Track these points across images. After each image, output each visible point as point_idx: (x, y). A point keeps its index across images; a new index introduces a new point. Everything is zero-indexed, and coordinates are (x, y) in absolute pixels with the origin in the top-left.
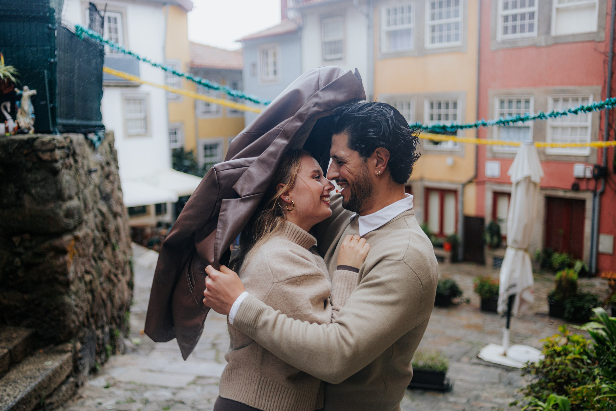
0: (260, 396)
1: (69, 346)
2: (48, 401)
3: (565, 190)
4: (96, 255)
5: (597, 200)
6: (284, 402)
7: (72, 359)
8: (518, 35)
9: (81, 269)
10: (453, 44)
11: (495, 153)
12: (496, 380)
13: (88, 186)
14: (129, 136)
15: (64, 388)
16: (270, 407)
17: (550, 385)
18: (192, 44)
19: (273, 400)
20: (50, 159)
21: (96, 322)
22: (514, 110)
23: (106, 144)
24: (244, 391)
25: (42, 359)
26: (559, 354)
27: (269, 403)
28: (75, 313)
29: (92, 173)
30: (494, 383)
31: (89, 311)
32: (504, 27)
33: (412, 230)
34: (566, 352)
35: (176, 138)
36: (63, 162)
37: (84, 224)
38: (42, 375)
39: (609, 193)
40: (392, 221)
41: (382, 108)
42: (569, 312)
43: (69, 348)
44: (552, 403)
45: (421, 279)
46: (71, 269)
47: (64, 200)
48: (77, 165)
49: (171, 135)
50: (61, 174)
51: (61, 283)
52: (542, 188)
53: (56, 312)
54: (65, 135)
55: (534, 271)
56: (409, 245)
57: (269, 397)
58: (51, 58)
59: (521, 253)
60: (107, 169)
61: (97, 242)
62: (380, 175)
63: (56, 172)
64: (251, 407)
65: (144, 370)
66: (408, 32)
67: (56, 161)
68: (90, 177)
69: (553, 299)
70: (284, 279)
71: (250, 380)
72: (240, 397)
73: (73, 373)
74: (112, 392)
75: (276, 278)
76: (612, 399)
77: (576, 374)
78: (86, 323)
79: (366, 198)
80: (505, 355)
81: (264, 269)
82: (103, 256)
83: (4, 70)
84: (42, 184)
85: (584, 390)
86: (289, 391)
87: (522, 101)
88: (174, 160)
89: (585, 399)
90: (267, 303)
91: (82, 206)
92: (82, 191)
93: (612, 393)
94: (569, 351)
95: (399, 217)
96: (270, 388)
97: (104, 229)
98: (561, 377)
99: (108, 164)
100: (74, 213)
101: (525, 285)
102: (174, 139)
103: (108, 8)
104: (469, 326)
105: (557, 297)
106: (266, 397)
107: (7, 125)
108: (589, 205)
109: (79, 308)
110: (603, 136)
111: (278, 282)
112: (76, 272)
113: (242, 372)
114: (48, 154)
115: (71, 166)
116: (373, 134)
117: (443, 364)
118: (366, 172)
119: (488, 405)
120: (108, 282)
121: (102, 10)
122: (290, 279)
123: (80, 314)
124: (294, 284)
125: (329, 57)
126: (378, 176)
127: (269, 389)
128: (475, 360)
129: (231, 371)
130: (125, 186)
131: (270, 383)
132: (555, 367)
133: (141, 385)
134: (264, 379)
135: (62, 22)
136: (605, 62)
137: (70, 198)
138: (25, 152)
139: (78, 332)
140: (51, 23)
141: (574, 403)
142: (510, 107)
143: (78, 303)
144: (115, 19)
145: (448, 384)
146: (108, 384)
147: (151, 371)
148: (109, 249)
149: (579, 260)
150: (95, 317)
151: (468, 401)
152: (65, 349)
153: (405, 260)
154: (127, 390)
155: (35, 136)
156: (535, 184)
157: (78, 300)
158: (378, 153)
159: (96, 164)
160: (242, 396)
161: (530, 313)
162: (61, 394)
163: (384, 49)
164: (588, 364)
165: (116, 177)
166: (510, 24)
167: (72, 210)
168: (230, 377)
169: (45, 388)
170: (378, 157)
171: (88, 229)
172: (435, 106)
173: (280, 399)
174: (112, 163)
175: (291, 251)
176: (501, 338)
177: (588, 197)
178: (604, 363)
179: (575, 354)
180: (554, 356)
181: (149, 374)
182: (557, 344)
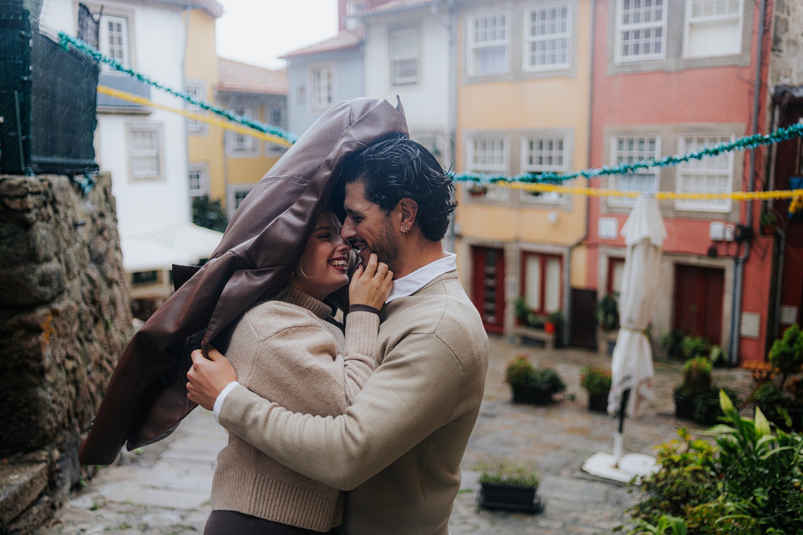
0: (256, 499)
1: (44, 455)
2: (13, 527)
3: (700, 256)
4: (82, 335)
5: (739, 269)
7: (46, 471)
8: (642, 57)
9: (61, 353)
10: (559, 66)
11: (612, 208)
12: (601, 499)
13: (73, 244)
14: (135, 179)
15: (35, 510)
16: (269, 512)
17: (663, 503)
18: (221, 60)
19: (273, 505)
20: (20, 208)
21: (81, 424)
22: (636, 153)
23: (99, 189)
25: (6, 471)
26: (677, 465)
27: (268, 508)
28: (52, 411)
29: (79, 227)
30: (598, 503)
31: (71, 408)
32: (624, 46)
33: (450, 296)
34: (685, 462)
35: (198, 182)
36: (38, 212)
37: (66, 293)
38: (5, 492)
39: (755, 260)
40: (427, 286)
41: (405, 148)
42: (700, 412)
43: (43, 458)
44: (665, 527)
45: (458, 357)
46: (47, 352)
47: (38, 262)
48: (57, 217)
49: (192, 179)
50: (35, 227)
51: (32, 371)
52: (666, 253)
53: (26, 410)
54: (42, 177)
56: (444, 314)
57: (268, 500)
58: (25, 75)
59: (638, 336)
60: (100, 222)
61: (84, 317)
62: (407, 232)
63: (28, 225)
65: (144, 487)
66: (501, 50)
67: (29, 211)
68: (76, 232)
69: (681, 395)
73: (48, 490)
74: (100, 516)
76: (739, 521)
77: (695, 489)
78: (67, 425)
79: (392, 261)
80: (617, 466)
82: (93, 336)
84: (9, 240)
85: (704, 510)
87: (645, 141)
88: (194, 212)
89: (706, 521)
91: (64, 270)
92: (65, 251)
93: (738, 513)
94: (689, 460)
95: (436, 282)
96: (269, 488)
97: (94, 302)
98: (677, 494)
99: (102, 215)
100: (52, 279)
101: (642, 377)
102: (196, 185)
103: (105, 11)
104: (572, 430)
105: (685, 393)
106: (264, 500)
108: (729, 276)
109: (57, 405)
110: (747, 187)
112: (54, 357)
113: (232, 473)
114: (18, 201)
115: (49, 218)
116: (395, 181)
117: (533, 478)
118: (390, 230)
119: (590, 531)
120: (99, 370)
121: (97, 14)
123: (59, 412)
125: (399, 80)
126: (404, 234)
127: (267, 490)
128: (578, 474)
130: (125, 245)
131: (268, 482)
132: (671, 481)
133: (140, 506)
135: (40, 28)
136: (750, 94)
137: (48, 259)
139: (55, 436)
140: (24, 29)
141: (692, 526)
142: (631, 149)
143: (56, 398)
144: (119, 26)
145: (539, 504)
146: (96, 504)
147: (154, 487)
148: (101, 327)
149: (716, 345)
150: (80, 416)
151: (564, 525)
152: (38, 458)
153: (437, 333)
154: (120, 513)
156: (656, 248)
157: (56, 393)
158: (403, 204)
159: (86, 215)
161: (652, 413)
162: (31, 518)
163: (471, 72)
164: (712, 477)
165: (113, 233)
166: (632, 42)
167: (50, 276)
169: (10, 510)
170: (404, 209)
171: (72, 300)
172: (535, 146)
173: (282, 503)
174: (108, 214)
176: (612, 445)
177: (728, 265)
178: (732, 476)
179: (696, 464)
180: (671, 467)
181: (150, 491)
182: (675, 451)
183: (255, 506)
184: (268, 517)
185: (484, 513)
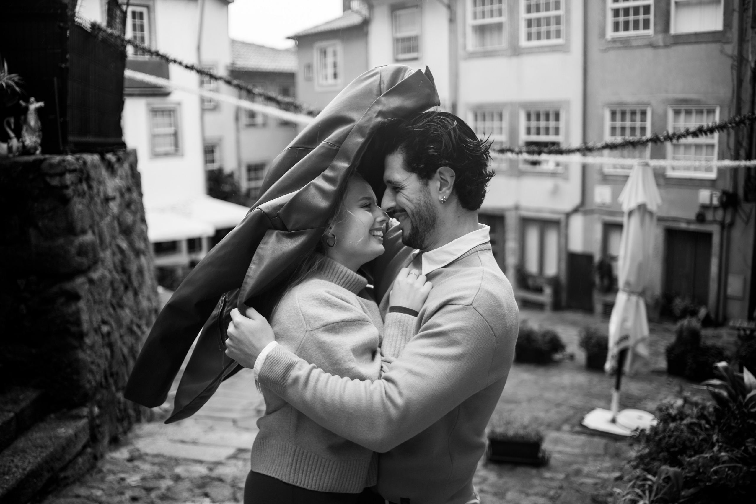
1: (85, 411)
2: (62, 475)
3: (689, 222)
4: (114, 301)
5: (725, 233)
6: (325, 477)
7: (88, 426)
8: (632, 33)
9: (97, 318)
10: (554, 41)
11: (607, 175)
12: (601, 451)
13: (105, 217)
14: (156, 155)
15: (80, 460)
16: (308, 482)
17: (661, 455)
18: (234, 42)
19: (311, 475)
20: (59, 185)
21: (116, 383)
22: (628, 124)
23: (126, 166)
24: (277, 464)
25: (53, 425)
26: (673, 419)
27: (307, 478)
28: (91, 371)
29: (110, 201)
30: (597, 456)
31: (107, 369)
32: (614, 23)
33: (486, 269)
34: (682, 416)
35: (213, 157)
36: (75, 189)
37: (100, 263)
38: (53, 443)
39: (739, 225)
40: (462, 257)
41: (443, 119)
42: (690, 368)
43: (85, 414)
44: (663, 476)
45: (493, 329)
46: (85, 317)
47: (76, 235)
48: (91, 192)
49: (207, 154)
50: (72, 202)
51: (73, 335)
52: (660, 219)
53: (69, 370)
54: (78, 156)
55: (650, 320)
56: (480, 286)
57: (307, 471)
58: (62, 62)
59: (634, 298)
60: (127, 196)
61: (116, 285)
62: (445, 200)
63: (66, 201)
64: (285, 483)
65: (173, 441)
66: (499, 27)
67: (67, 187)
68: (107, 206)
69: (672, 353)
70: (319, 326)
71: (283, 451)
72: (272, 471)
73: (91, 443)
74: (137, 467)
75: (310, 326)
76: (732, 469)
77: (691, 441)
78: (104, 384)
79: (430, 230)
80: (614, 421)
81: (296, 315)
82: (124, 303)
83: (7, 79)
84: (50, 215)
85: (701, 460)
86: (331, 464)
87: (637, 111)
88: (210, 185)
89: (701, 470)
90: (300, 355)
91: (98, 241)
92: (98, 224)
94: (685, 414)
95: (471, 253)
96: (307, 460)
97: (124, 271)
98: (674, 446)
99: (129, 190)
100: (88, 250)
101: (639, 337)
102: (211, 159)
103: (132, 1)
104: (572, 388)
105: (677, 351)
106: (303, 471)
107: (10, 144)
108: (716, 240)
109: (95, 366)
110: (731, 154)
111: (312, 329)
112: (91, 322)
113: (274, 442)
114: (58, 179)
115: (84, 193)
116: (433, 150)
117: (538, 434)
118: (428, 198)
119: (591, 481)
120: (129, 334)
121: (124, 4)
122: (326, 325)
123: (97, 373)
124: (331, 332)
125: (402, 56)
126: (442, 202)
127: (306, 462)
128: (577, 429)
129: (263, 440)
130: (149, 217)
131: (307, 455)
132: (668, 434)
133: (171, 459)
134: (300, 450)
135: (76, 19)
136: (732, 68)
137: (84, 232)
138: (31, 176)
139: (94, 394)
140: (62, 21)
141: (688, 475)
142: (623, 120)
143: (94, 360)
144: (141, 14)
145: (543, 457)
146: (132, 456)
147: (183, 442)
148: (130, 294)
149: (704, 306)
150: (115, 376)
151: (567, 477)
152: (80, 414)
153: (474, 305)
154: (154, 464)
155: (42, 157)
156: (651, 214)
157: (94, 356)
158: (440, 173)
159: (116, 190)
160: (275, 469)
161: (646, 370)
162: (77, 467)
163: (470, 47)
164: (706, 429)
165: (139, 206)
166: (622, 19)
167: (86, 247)
168: (261, 447)
170: (442, 178)
171: (105, 269)
172: (533, 117)
173: (320, 474)
174: (134, 188)
175: (328, 292)
176: (610, 401)
177: (715, 230)
178: (725, 428)
179: (692, 418)
180: (669, 421)
181: (180, 446)
182: (672, 406)
183: (294, 476)
184: (307, 487)
185: (492, 466)
